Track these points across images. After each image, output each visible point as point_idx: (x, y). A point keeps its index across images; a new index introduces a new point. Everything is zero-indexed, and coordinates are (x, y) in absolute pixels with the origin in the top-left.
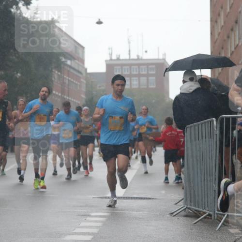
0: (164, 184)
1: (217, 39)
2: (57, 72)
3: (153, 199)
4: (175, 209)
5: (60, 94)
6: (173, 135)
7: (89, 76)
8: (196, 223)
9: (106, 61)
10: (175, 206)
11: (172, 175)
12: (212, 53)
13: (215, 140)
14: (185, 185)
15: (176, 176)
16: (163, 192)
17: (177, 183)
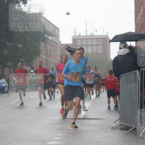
0: (108, 110)
1: (139, 23)
2: (43, 44)
3: (101, 119)
4: (114, 125)
5: (45, 57)
6: (111, 81)
7: (62, 46)
8: (127, 134)
9: (72, 37)
10: (115, 123)
11: (112, 105)
12: (136, 31)
13: (138, 84)
14: (120, 111)
15: (115, 105)
16: (107, 115)
17: (115, 109)
